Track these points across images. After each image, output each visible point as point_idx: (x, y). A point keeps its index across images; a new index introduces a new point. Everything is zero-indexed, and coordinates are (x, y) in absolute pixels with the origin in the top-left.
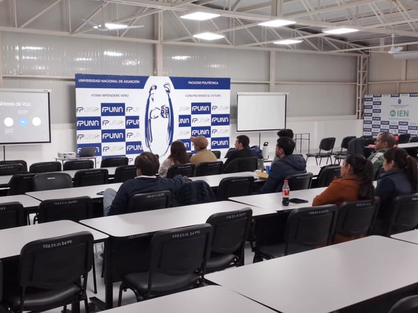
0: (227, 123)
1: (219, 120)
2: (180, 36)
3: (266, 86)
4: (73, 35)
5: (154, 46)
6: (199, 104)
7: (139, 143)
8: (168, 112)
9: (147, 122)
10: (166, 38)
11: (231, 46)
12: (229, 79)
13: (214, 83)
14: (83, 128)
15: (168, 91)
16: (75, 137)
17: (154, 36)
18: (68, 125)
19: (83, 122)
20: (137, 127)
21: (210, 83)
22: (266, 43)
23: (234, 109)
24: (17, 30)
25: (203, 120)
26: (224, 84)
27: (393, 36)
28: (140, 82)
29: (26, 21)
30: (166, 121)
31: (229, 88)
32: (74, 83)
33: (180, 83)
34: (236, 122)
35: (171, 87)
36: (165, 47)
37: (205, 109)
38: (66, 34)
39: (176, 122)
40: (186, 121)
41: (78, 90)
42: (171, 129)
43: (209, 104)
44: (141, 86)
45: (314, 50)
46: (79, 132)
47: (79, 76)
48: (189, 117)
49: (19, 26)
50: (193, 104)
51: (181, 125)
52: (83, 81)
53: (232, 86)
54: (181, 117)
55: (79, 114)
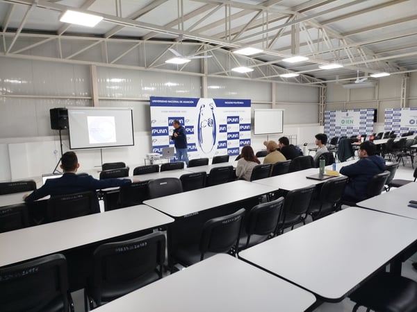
0: (249, 130)
1: (244, 127)
2: (217, 71)
3: (270, 105)
4: (148, 69)
5: (201, 78)
6: (232, 117)
7: (194, 144)
8: (213, 122)
9: (199, 129)
10: (209, 73)
11: (250, 79)
12: (250, 101)
13: (241, 103)
14: (156, 134)
15: (212, 109)
16: (151, 141)
17: (201, 70)
18: (145, 133)
19: (156, 131)
20: (193, 133)
21: (238, 103)
22: (270, 77)
23: (253, 120)
24: (108, 65)
25: (234, 128)
26: (247, 103)
27: (358, 71)
28: (194, 102)
29: (114, 59)
30: (211, 129)
31: (250, 106)
32: (149, 103)
33: (220, 103)
34: (254, 129)
35: (214, 105)
36: (209, 79)
37: (236, 120)
38: (143, 68)
39: (218, 129)
40: (224, 128)
41: (153, 109)
42: (214, 134)
43: (238, 117)
44: (195, 105)
45: (296, 82)
46: (153, 138)
47: (152, 98)
48: (226, 126)
49: (109, 62)
50: (228, 117)
51: (221, 131)
52: (155, 101)
53: (252, 105)
54: (220, 126)
55: (153, 125)
